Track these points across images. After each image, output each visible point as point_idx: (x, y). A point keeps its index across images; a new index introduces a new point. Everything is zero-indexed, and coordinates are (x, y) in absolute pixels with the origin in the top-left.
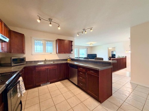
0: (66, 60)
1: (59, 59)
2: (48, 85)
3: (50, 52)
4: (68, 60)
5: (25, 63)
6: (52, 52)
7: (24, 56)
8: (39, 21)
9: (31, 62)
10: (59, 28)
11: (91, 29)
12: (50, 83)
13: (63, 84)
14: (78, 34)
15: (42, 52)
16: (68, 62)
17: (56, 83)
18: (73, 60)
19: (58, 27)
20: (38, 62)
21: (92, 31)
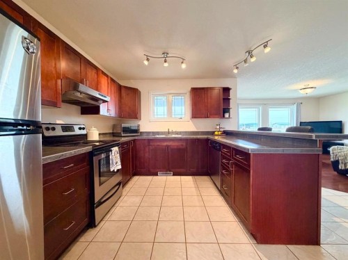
0: (213, 133)
1: (195, 130)
2: (169, 177)
3: (180, 116)
4: (216, 133)
5: (139, 134)
6: (183, 116)
7: (140, 123)
8: (146, 63)
9: (148, 133)
10: (184, 66)
11: (265, 47)
12: (173, 175)
13: (195, 181)
14: (237, 68)
15: (166, 116)
16: (216, 138)
17: (183, 178)
18: (227, 134)
19: (182, 62)
20: (158, 133)
21: (267, 50)
